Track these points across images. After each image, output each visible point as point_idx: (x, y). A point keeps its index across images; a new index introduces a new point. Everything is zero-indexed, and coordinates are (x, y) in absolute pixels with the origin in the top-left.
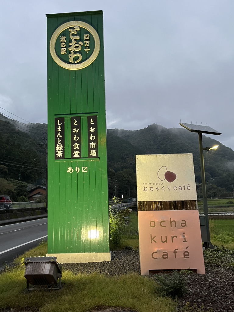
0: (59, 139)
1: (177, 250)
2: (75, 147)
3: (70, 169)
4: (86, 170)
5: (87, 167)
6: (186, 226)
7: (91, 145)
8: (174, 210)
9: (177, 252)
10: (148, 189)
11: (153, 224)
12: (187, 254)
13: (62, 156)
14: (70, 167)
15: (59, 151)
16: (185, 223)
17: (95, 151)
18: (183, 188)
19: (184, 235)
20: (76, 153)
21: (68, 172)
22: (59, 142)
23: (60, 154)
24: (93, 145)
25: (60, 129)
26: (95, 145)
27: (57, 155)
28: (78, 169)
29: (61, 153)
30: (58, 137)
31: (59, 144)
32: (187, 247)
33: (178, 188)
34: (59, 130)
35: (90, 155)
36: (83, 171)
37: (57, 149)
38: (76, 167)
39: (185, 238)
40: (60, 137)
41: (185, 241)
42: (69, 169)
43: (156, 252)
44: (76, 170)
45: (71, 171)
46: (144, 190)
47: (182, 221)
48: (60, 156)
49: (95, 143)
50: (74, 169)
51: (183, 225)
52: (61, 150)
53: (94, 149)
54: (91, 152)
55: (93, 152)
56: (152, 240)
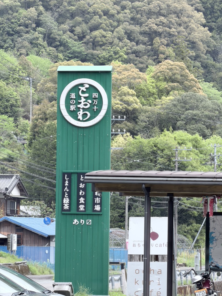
0: (66, 193)
1: (153, 290)
2: (81, 201)
3: (76, 221)
4: (90, 223)
5: (91, 220)
6: (161, 273)
7: (96, 200)
8: (154, 261)
9: (152, 292)
10: (137, 245)
11: (137, 272)
12: (159, 293)
13: (68, 209)
14: (75, 219)
15: (66, 204)
16: (161, 272)
17: (99, 205)
18: (162, 245)
19: (159, 280)
20: (82, 207)
21: (74, 223)
22: (66, 196)
23: (66, 207)
24: (97, 200)
25: (68, 184)
26: (99, 200)
27: (64, 208)
28: (82, 222)
29: (68, 205)
30: (65, 190)
31: (66, 198)
32: (160, 289)
33: (159, 245)
34: (66, 184)
35: (95, 209)
36: (87, 224)
37: (64, 201)
38: (81, 220)
39: (159, 282)
40: (67, 191)
41: (159, 285)
42: (74, 221)
43: (138, 291)
44: (81, 223)
45: (77, 222)
46: (133, 246)
47: (159, 270)
48: (67, 209)
49: (100, 199)
50: (80, 221)
51: (159, 273)
52: (68, 203)
53: (98, 204)
54: (96, 207)
55: (97, 207)
56: (136, 282)
